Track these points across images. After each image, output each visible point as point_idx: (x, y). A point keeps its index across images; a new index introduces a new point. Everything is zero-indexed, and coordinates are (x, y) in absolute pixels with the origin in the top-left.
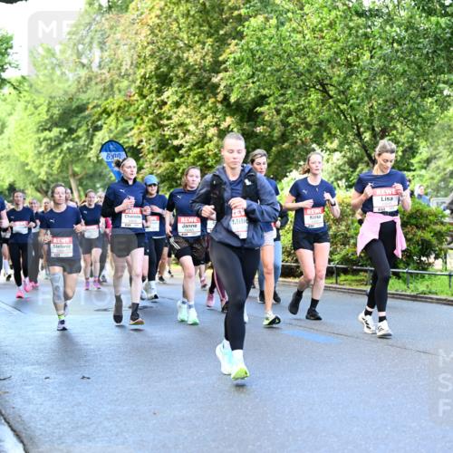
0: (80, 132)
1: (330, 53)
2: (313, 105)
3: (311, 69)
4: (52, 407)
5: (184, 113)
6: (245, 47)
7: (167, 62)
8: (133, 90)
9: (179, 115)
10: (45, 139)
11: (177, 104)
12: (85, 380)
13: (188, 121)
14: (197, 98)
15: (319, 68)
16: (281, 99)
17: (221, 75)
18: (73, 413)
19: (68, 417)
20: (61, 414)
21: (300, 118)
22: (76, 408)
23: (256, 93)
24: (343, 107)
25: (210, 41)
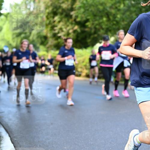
1: (110, 5)
3: (104, 10)
5: (62, 25)
7: (56, 7)
11: (59, 22)
14: (66, 19)
21: (100, 26)
23: (86, 18)
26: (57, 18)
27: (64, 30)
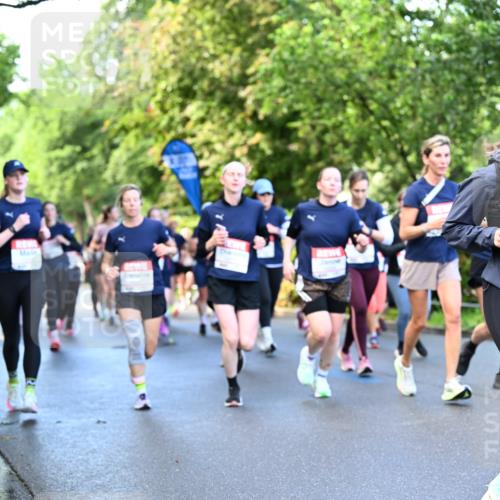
0: (95, 151)
1: (370, 64)
2: (352, 121)
3: (350, 81)
4: (65, 454)
5: (210, 130)
6: (277, 57)
7: (191, 74)
8: (153, 105)
9: (205, 132)
10: (57, 159)
11: (202, 121)
12: (101, 425)
13: (214, 138)
14: (224, 113)
15: (358, 80)
16: (316, 114)
17: (249, 88)
18: (87, 461)
19: (81, 464)
20: (74, 462)
21: (338, 135)
22: (90, 454)
23: (290, 107)
24: (386, 123)
25: (238, 51)
26: (194, 109)
27: (218, 147)
